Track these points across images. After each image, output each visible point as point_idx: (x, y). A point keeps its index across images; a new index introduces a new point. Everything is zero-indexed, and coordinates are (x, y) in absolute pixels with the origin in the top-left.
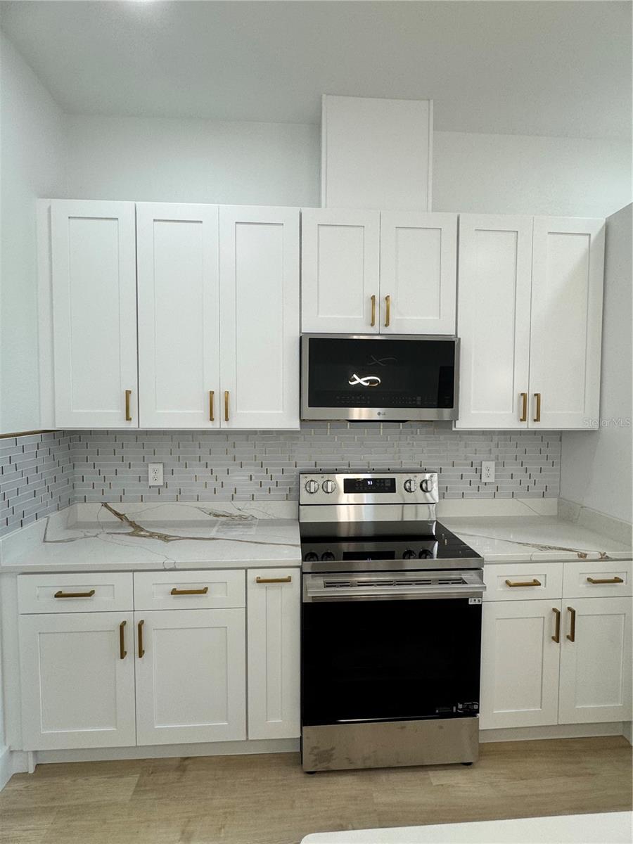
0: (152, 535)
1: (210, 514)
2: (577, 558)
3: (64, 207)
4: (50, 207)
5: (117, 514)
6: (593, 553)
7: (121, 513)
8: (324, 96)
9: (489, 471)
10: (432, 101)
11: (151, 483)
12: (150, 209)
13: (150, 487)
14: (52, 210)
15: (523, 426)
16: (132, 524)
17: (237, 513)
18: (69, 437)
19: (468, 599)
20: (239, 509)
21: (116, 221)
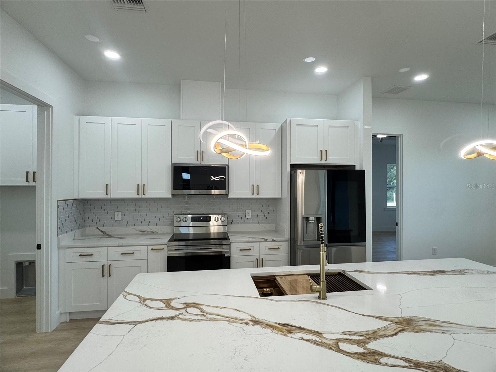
0: (115, 237)
1: (139, 231)
2: (264, 241)
3: (85, 119)
4: (79, 119)
5: (102, 231)
6: (270, 239)
7: (104, 231)
8: (181, 80)
9: (249, 214)
10: (220, 82)
11: (116, 219)
12: (116, 120)
13: (115, 221)
14: (80, 120)
15: (253, 196)
16: (108, 235)
17: (150, 230)
18: (83, 202)
19: (225, 255)
20: (151, 229)
21: (104, 124)
